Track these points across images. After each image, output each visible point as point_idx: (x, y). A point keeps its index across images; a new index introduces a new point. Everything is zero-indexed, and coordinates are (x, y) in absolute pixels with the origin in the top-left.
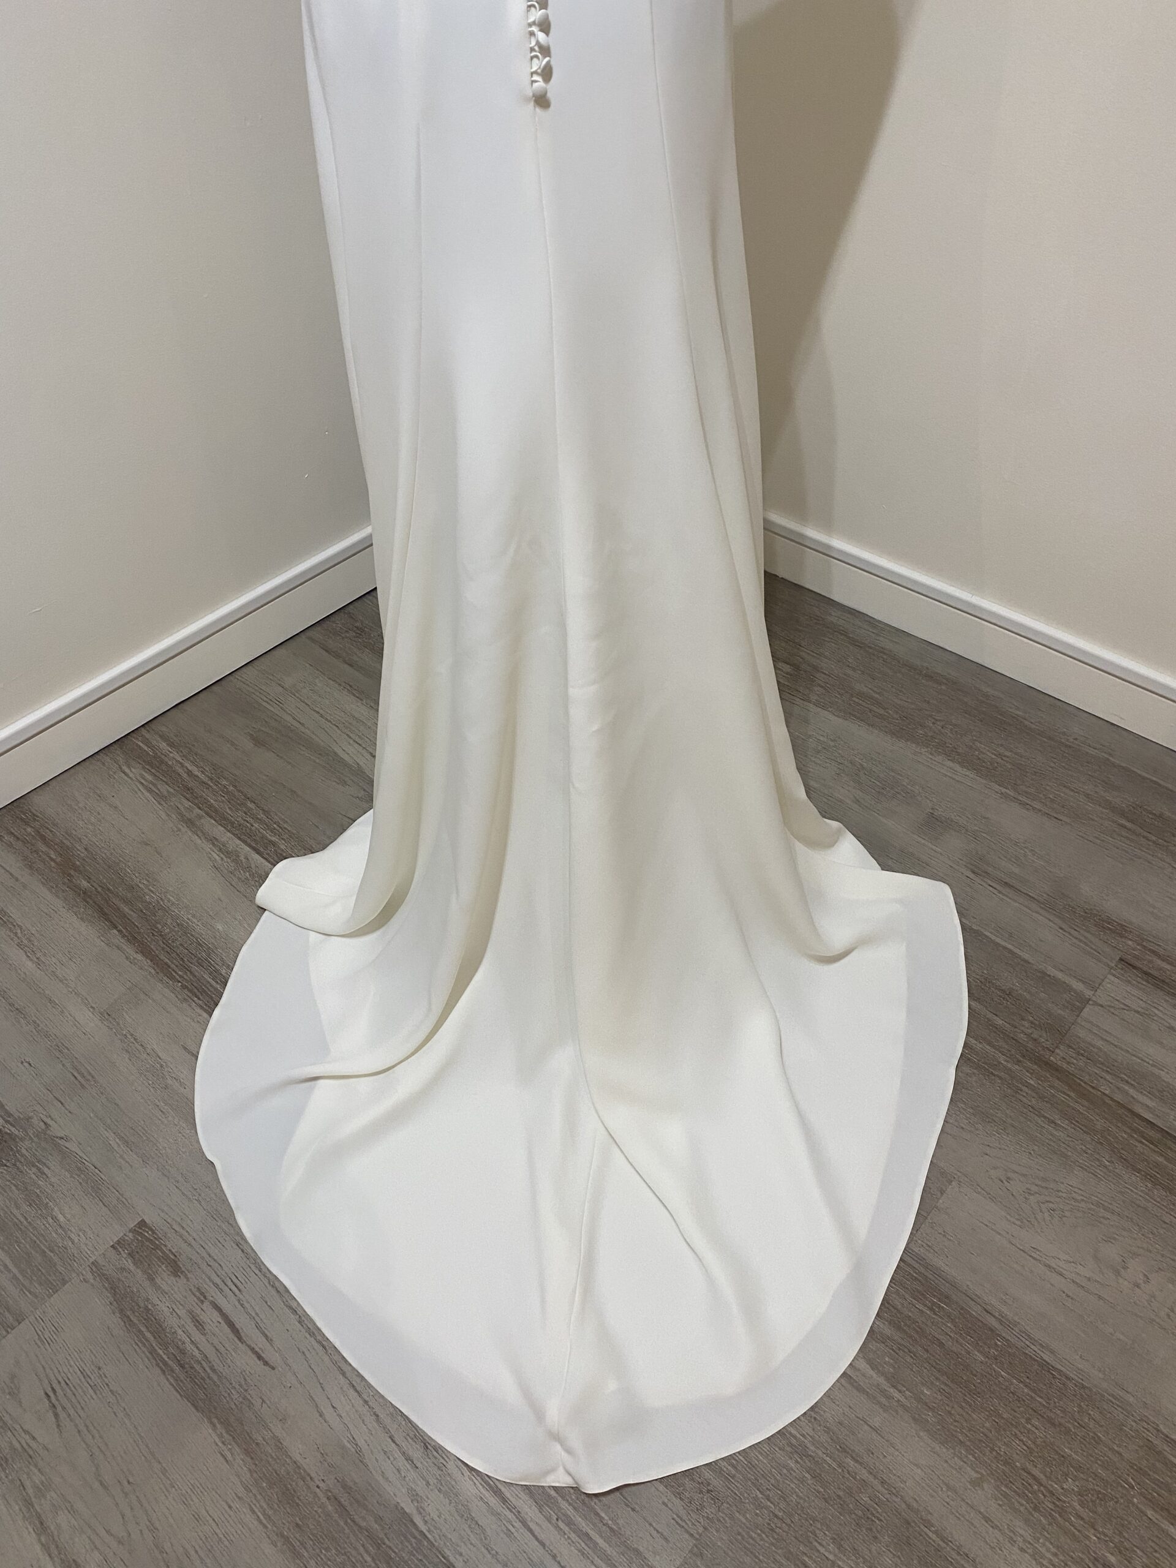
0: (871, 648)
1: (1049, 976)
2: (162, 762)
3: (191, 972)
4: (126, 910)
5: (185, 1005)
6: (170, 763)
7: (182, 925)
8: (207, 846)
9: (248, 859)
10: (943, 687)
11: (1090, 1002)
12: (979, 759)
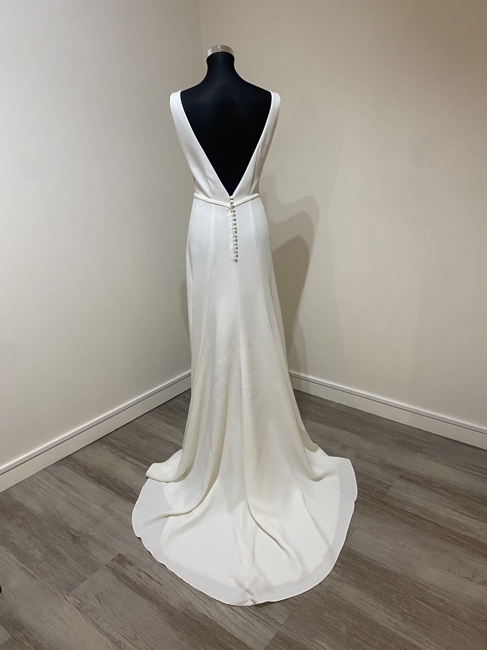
0: (323, 405)
1: (380, 481)
2: (113, 444)
3: (127, 494)
4: (106, 480)
5: (126, 502)
6: (115, 444)
7: (123, 483)
8: (129, 464)
9: (142, 466)
10: (345, 414)
11: (392, 486)
12: (356, 431)
